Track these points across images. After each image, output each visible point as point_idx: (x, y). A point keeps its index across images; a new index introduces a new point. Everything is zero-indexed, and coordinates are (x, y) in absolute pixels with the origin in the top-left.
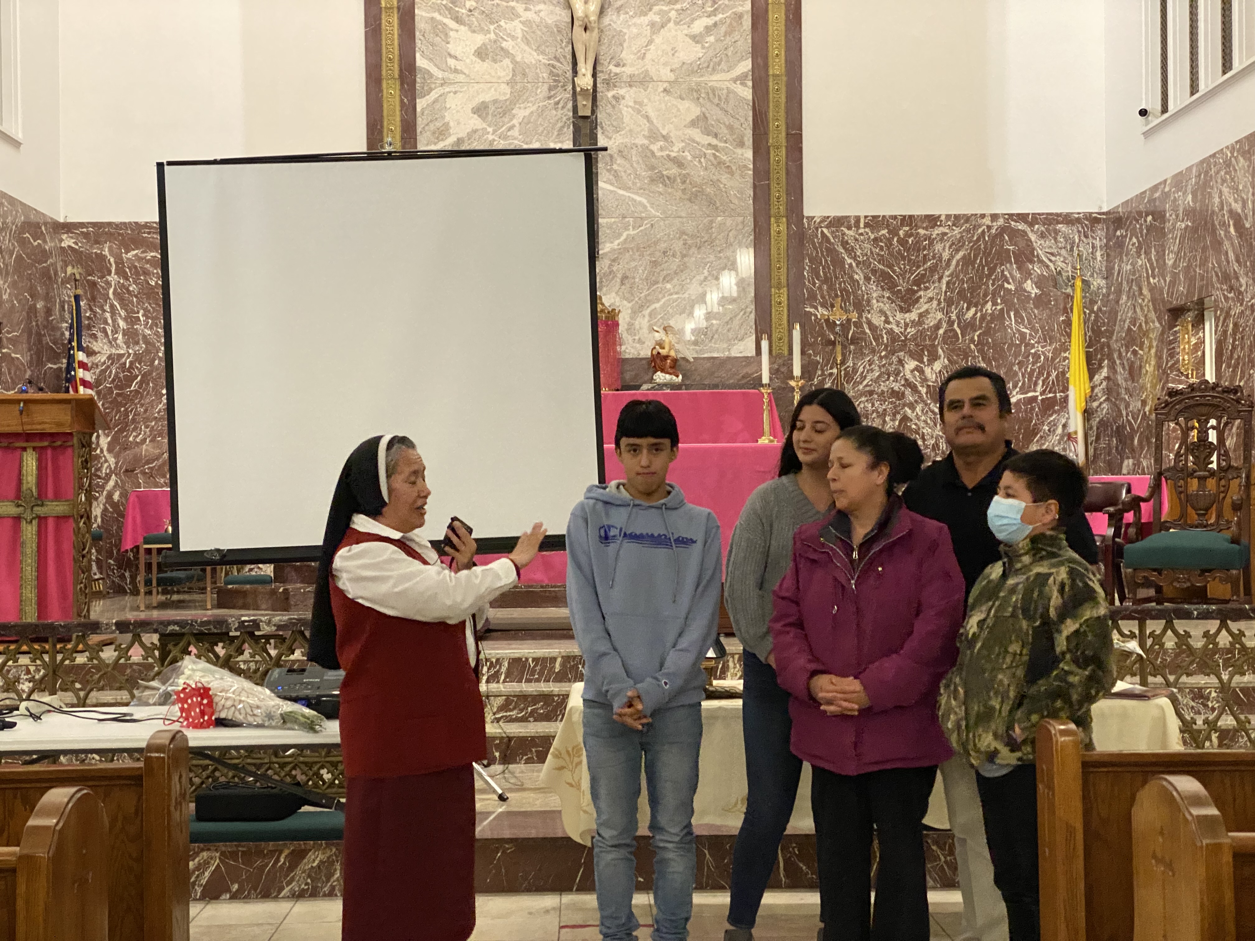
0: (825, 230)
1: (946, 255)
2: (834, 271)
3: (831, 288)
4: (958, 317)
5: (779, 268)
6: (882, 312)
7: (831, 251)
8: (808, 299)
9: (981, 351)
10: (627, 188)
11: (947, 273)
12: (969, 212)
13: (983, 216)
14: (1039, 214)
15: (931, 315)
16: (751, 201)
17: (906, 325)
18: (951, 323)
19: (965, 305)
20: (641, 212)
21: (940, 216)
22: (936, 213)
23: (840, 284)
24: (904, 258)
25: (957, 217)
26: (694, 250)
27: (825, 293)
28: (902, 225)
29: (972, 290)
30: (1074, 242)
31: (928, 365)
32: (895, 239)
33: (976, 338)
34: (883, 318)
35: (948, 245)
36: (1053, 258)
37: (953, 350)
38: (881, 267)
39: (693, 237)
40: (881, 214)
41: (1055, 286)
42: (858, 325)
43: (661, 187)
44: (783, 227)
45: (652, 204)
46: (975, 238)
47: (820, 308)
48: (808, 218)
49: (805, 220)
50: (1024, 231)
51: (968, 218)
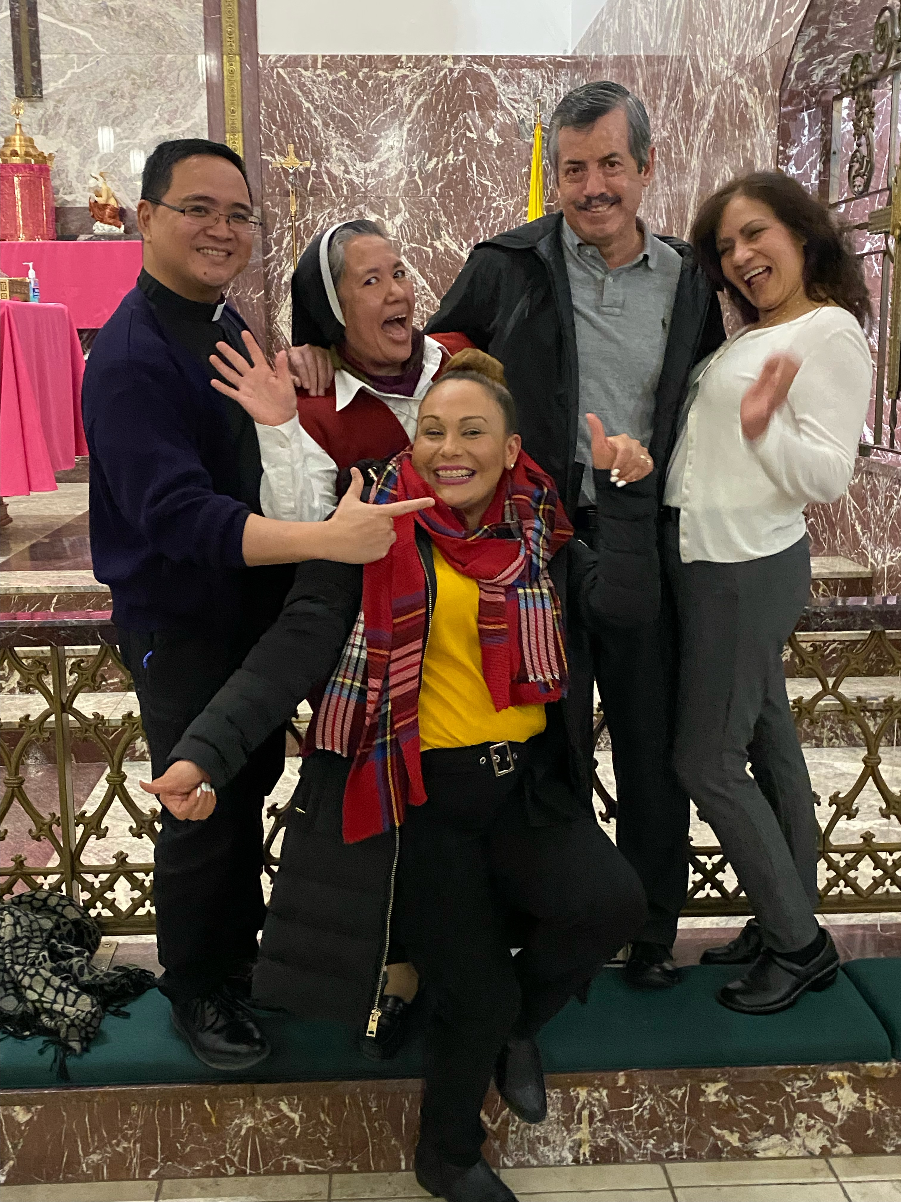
0: (280, 70)
1: (407, 100)
2: (291, 115)
3: (289, 134)
4: (419, 168)
5: (233, 112)
6: (341, 161)
7: (288, 94)
8: (265, 147)
9: (442, 205)
10: (69, 21)
11: (409, 119)
12: (431, 54)
13: (445, 58)
14: (502, 57)
15: (392, 164)
16: (202, 38)
17: (367, 175)
18: (412, 174)
19: (427, 155)
20: (86, 48)
21: (400, 57)
22: (397, 53)
23: (298, 131)
24: (363, 102)
25: (418, 59)
26: (143, 91)
27: (282, 139)
28: (362, 66)
29: (434, 139)
30: (537, 88)
31: (389, 219)
32: (355, 82)
33: (437, 190)
34: (343, 168)
35: (408, 89)
36: (516, 105)
37: (414, 203)
38: (341, 112)
39: (141, 76)
40: (340, 54)
41: (518, 136)
42: (317, 175)
43: (105, 21)
44: (236, 67)
45: (97, 39)
46: (437, 82)
47: (277, 156)
48: (262, 56)
49: (259, 59)
50: (487, 75)
51: (429, 61)
